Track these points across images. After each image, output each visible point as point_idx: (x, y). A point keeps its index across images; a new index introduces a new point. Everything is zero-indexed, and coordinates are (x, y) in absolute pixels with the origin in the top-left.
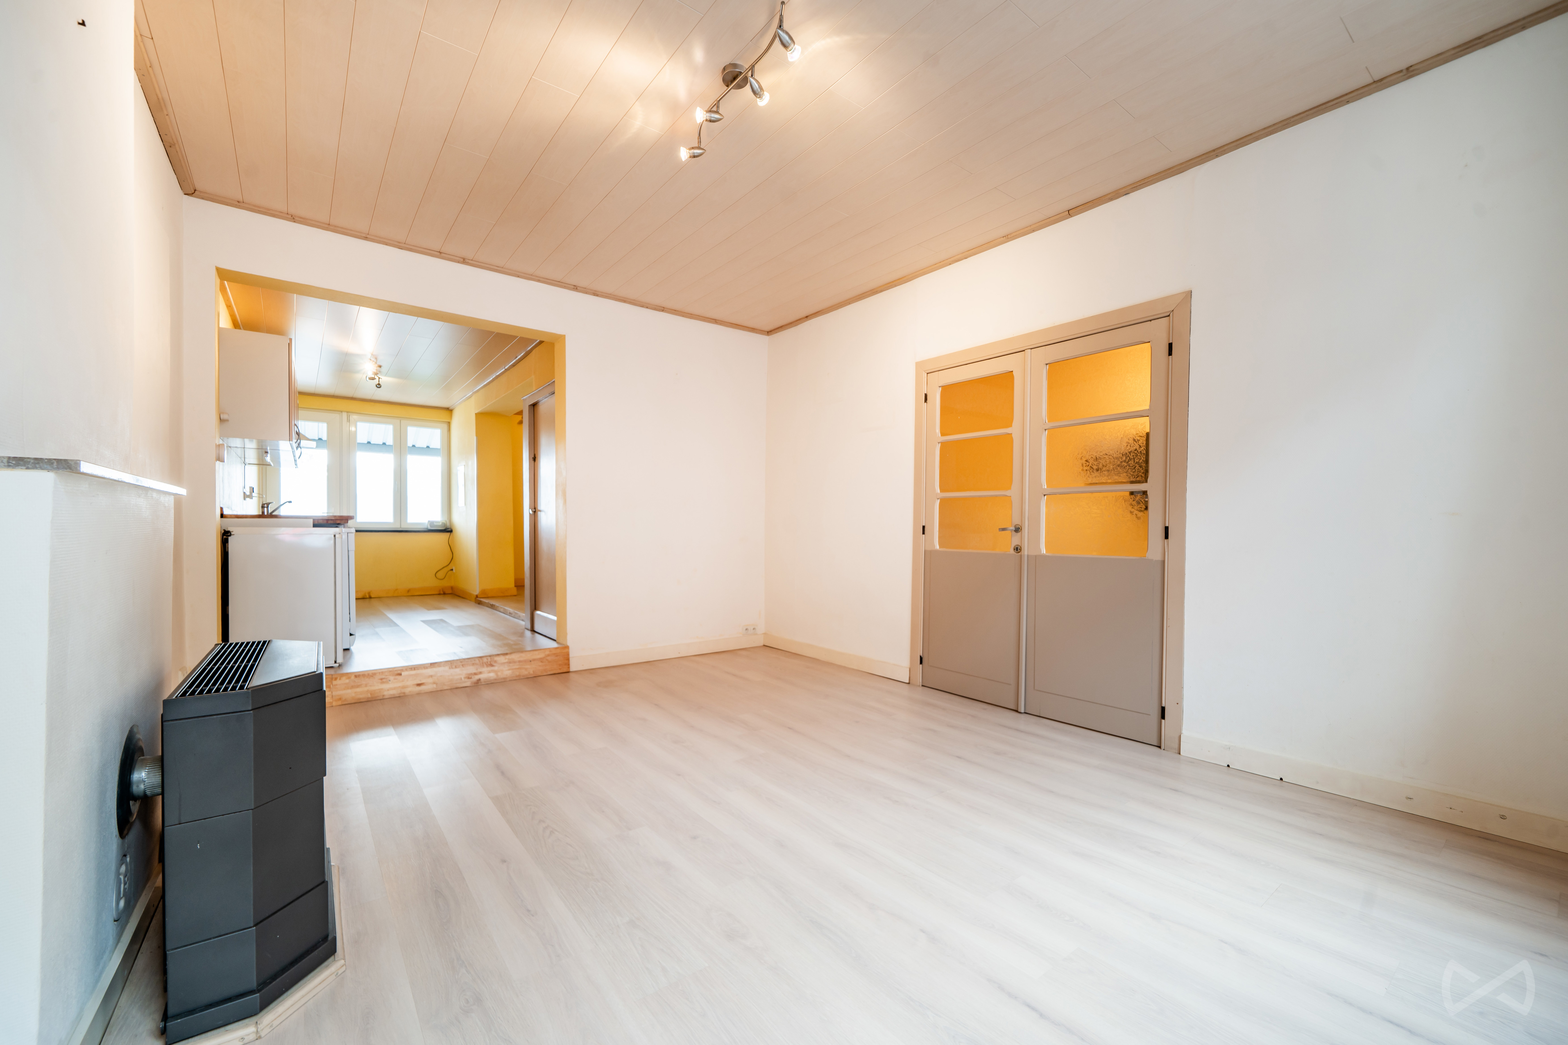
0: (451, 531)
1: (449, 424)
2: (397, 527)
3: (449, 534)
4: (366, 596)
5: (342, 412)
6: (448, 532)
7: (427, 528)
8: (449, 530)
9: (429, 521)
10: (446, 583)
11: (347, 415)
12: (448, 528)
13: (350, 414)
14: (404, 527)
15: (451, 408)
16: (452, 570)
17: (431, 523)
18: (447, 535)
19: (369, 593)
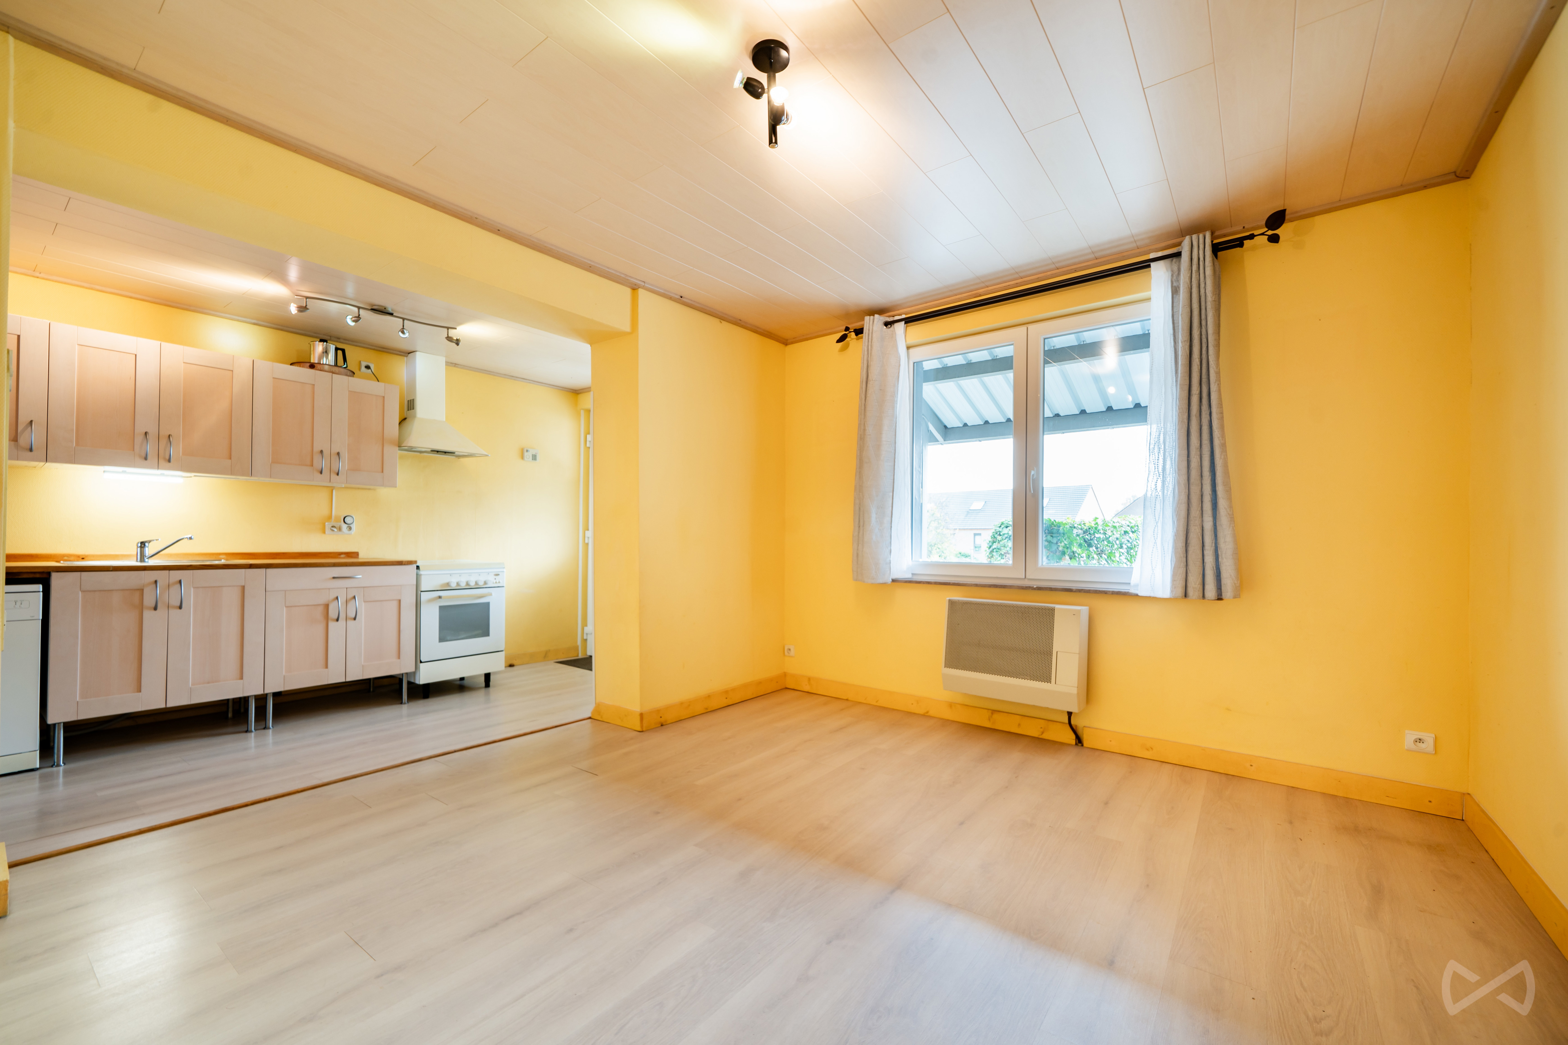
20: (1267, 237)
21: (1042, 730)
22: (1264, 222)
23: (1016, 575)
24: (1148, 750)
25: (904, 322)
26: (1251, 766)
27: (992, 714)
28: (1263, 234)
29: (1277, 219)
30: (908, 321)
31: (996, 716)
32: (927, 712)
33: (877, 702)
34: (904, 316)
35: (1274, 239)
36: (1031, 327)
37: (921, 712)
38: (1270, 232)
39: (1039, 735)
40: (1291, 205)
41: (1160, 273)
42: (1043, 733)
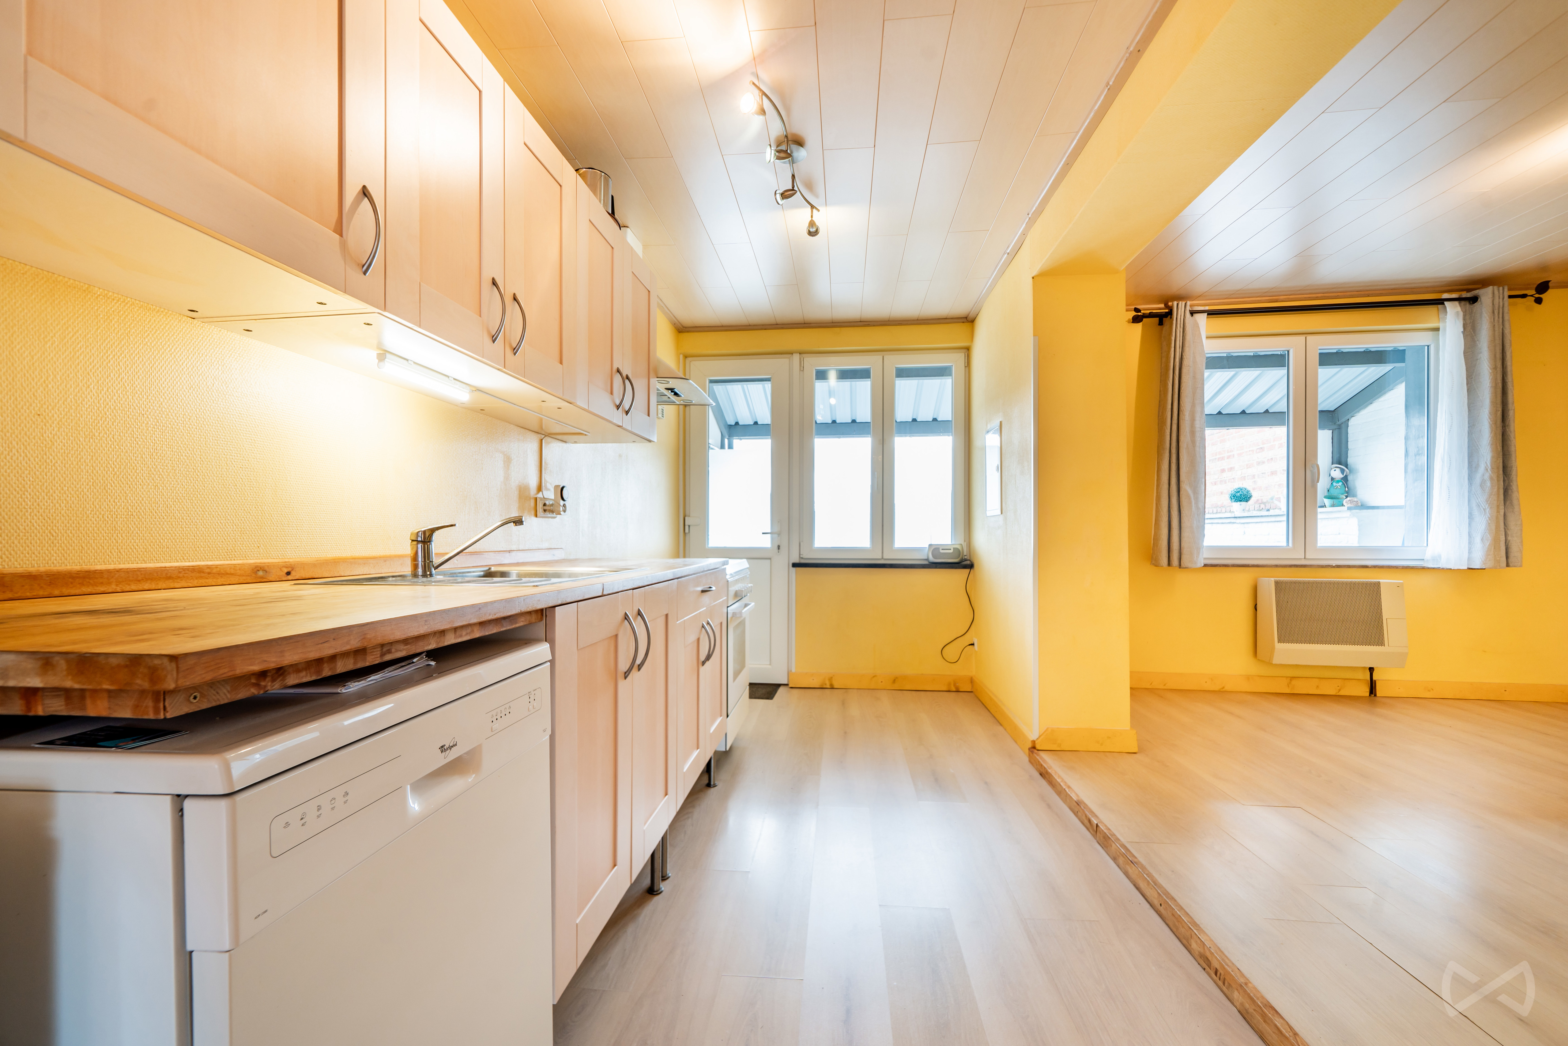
0: (971, 566)
1: (968, 350)
2: (875, 556)
3: (967, 571)
4: (826, 684)
5: (792, 354)
6: (965, 567)
7: (927, 560)
8: (968, 562)
9: (930, 545)
10: (960, 671)
11: (800, 359)
12: (966, 560)
13: (804, 355)
14: (889, 556)
15: (972, 316)
16: (973, 644)
17: (935, 549)
18: (960, 575)
19: (831, 679)
20: (1534, 298)
21: (1339, 688)
22: (1535, 286)
23: (1297, 556)
24: (1429, 691)
25: (1206, 314)
26: (1505, 691)
27: (1291, 680)
28: (1532, 296)
29: (1543, 287)
30: (1211, 313)
31: (1294, 682)
32: (1223, 688)
33: (1165, 685)
34: (1207, 308)
35: (1539, 301)
36: (1309, 338)
37: (1217, 688)
38: (1537, 296)
39: (1336, 693)
40: (1553, 278)
41: (1453, 311)
42: (1340, 690)
